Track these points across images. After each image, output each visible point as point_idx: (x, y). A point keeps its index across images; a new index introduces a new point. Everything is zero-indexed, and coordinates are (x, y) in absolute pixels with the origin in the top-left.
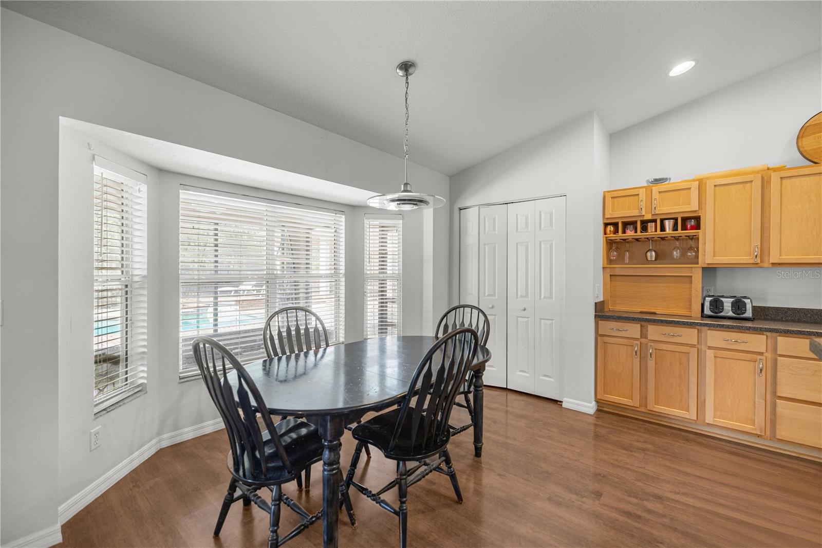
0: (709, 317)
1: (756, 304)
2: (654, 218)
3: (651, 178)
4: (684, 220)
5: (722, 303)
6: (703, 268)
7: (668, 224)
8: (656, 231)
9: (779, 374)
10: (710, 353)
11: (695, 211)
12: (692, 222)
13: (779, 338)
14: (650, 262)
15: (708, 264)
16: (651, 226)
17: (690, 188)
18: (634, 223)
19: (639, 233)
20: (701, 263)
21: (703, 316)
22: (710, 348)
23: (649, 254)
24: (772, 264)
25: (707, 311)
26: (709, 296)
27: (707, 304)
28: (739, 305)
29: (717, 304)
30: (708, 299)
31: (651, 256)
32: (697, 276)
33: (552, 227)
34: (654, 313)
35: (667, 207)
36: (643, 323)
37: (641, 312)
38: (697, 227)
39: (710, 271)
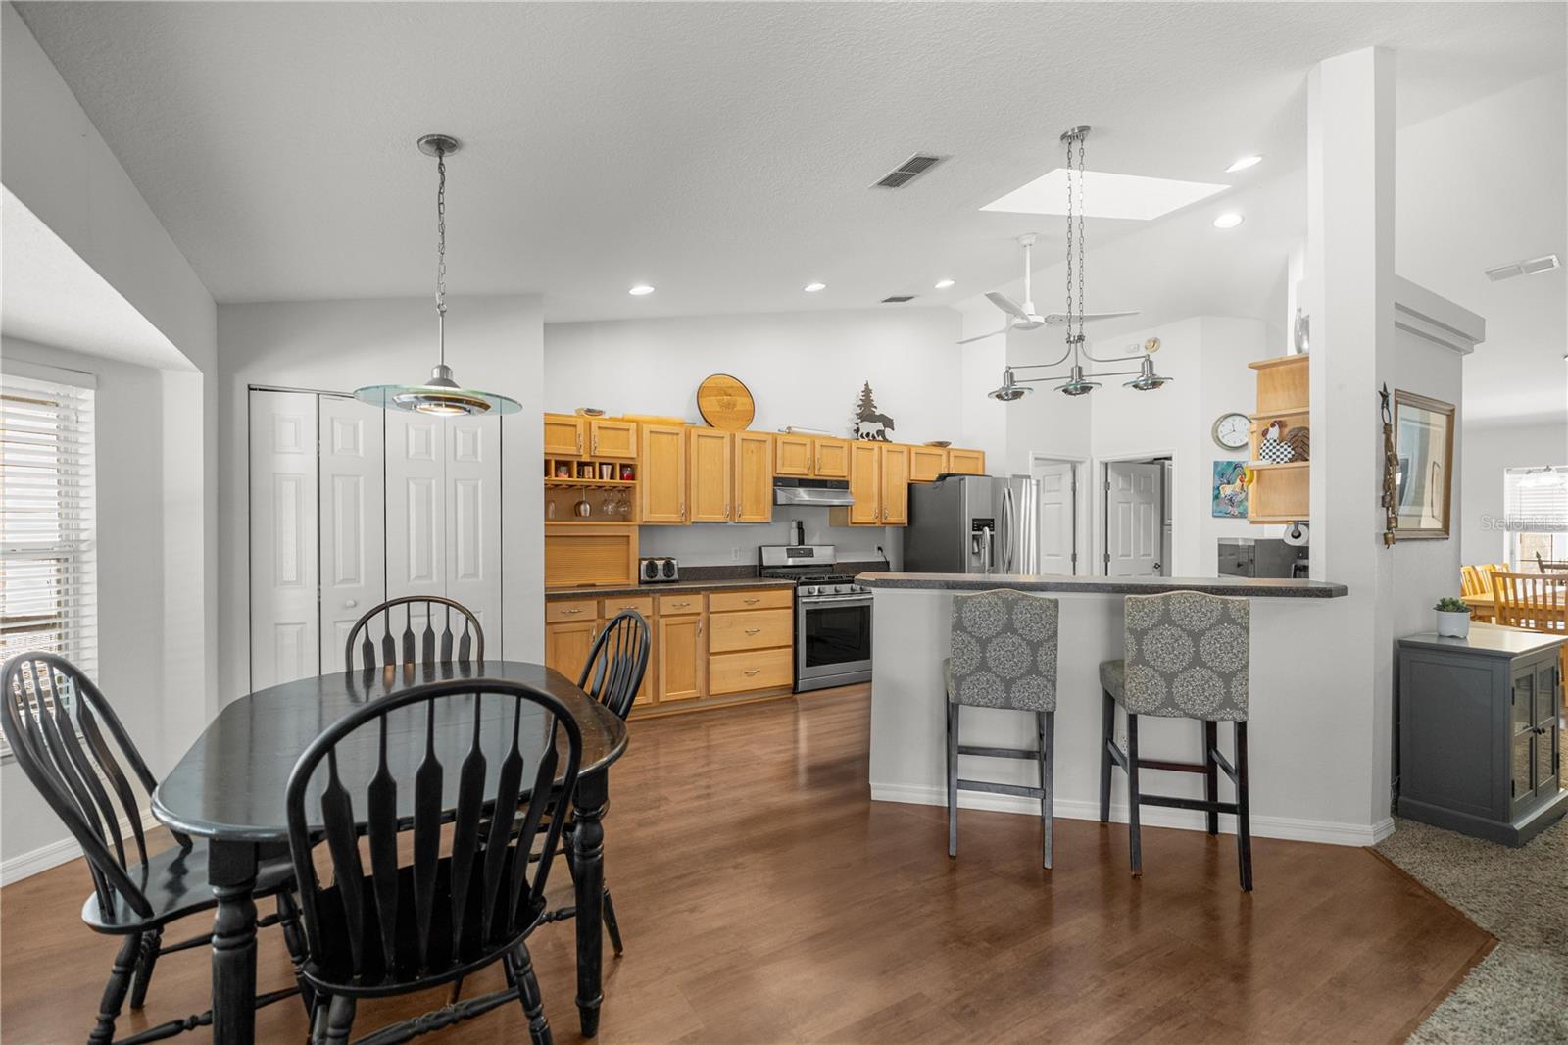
0: (647, 583)
1: (680, 566)
2: (593, 460)
3: (586, 407)
4: (623, 466)
5: (656, 565)
6: (639, 526)
7: (606, 470)
8: (594, 477)
9: (711, 630)
10: (663, 621)
11: (632, 458)
12: (629, 470)
13: (711, 596)
14: (586, 519)
15: (646, 522)
16: (588, 469)
17: (628, 430)
18: (567, 464)
19: (575, 479)
20: (638, 522)
21: (640, 582)
22: (662, 616)
23: (582, 507)
24: (693, 522)
25: (644, 577)
26: (645, 559)
27: (643, 567)
28: (669, 566)
29: (652, 567)
30: (644, 563)
31: (586, 510)
32: (635, 536)
33: (477, 457)
34: (594, 586)
35: (607, 449)
36: (601, 599)
37: (579, 586)
38: (632, 477)
39: (646, 528)
